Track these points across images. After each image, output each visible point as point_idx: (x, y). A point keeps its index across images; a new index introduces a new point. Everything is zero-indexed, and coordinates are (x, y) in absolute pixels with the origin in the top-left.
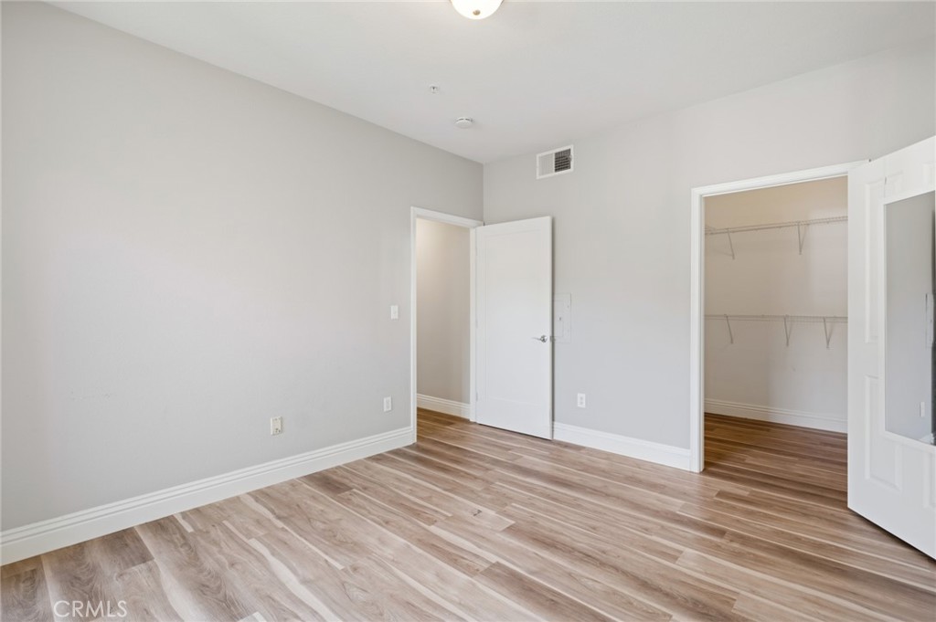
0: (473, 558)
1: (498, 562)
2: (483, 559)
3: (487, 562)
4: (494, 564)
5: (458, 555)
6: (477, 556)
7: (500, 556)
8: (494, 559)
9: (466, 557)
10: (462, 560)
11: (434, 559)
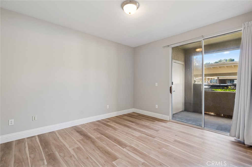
0: (130, 150)
1: (123, 148)
2: (127, 149)
3: (126, 149)
4: (124, 148)
5: (133, 151)
6: (129, 150)
7: (123, 150)
8: (124, 149)
9: (131, 150)
10: (133, 149)
11: (140, 150)
